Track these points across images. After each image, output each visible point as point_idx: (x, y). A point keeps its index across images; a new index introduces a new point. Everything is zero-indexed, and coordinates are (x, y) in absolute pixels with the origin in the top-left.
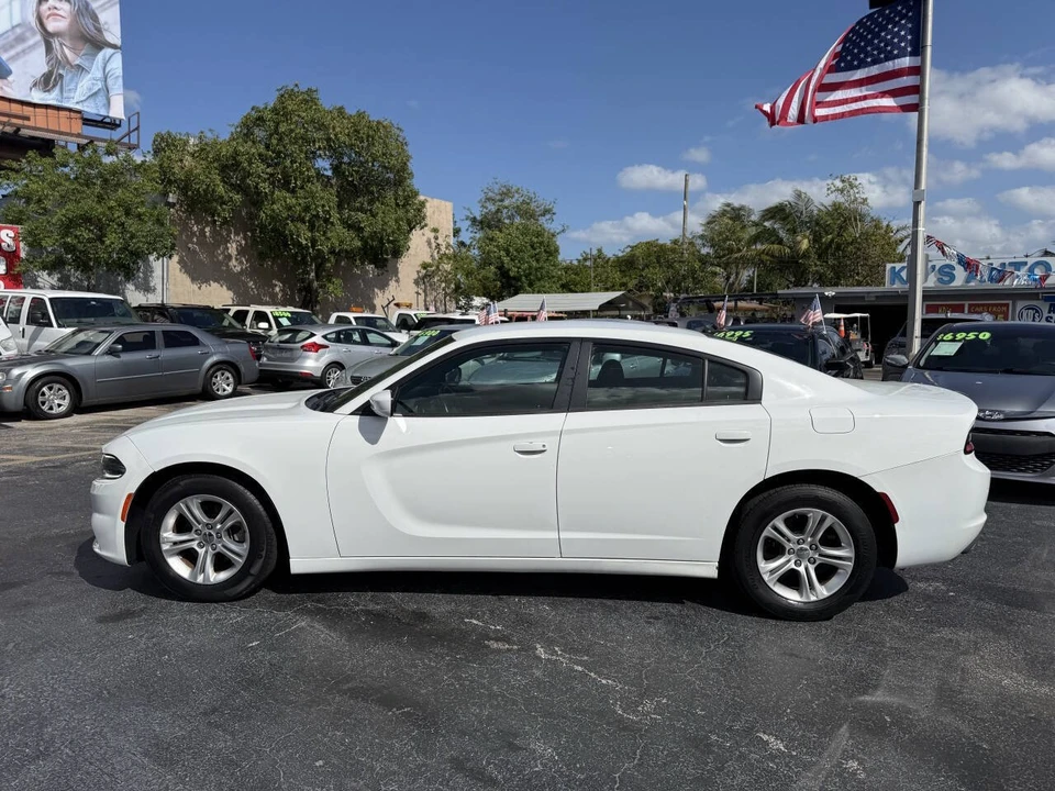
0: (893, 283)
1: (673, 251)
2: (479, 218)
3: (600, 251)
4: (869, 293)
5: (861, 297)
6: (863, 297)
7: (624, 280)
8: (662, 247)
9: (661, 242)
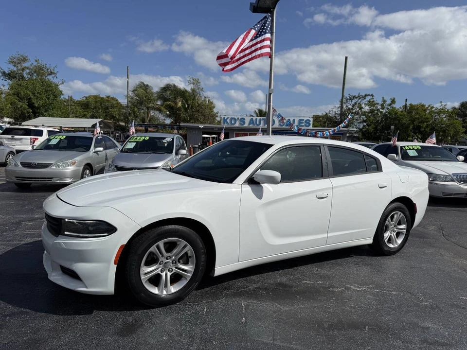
0: (224, 123)
1: (108, 101)
2: (7, 72)
3: (71, 97)
4: (216, 127)
5: (212, 128)
6: (213, 129)
7: (85, 113)
8: (102, 98)
9: (101, 96)
